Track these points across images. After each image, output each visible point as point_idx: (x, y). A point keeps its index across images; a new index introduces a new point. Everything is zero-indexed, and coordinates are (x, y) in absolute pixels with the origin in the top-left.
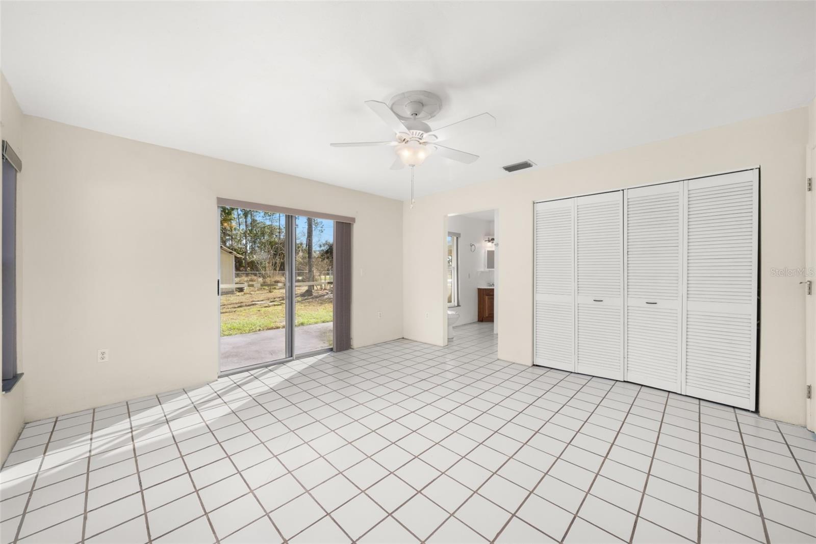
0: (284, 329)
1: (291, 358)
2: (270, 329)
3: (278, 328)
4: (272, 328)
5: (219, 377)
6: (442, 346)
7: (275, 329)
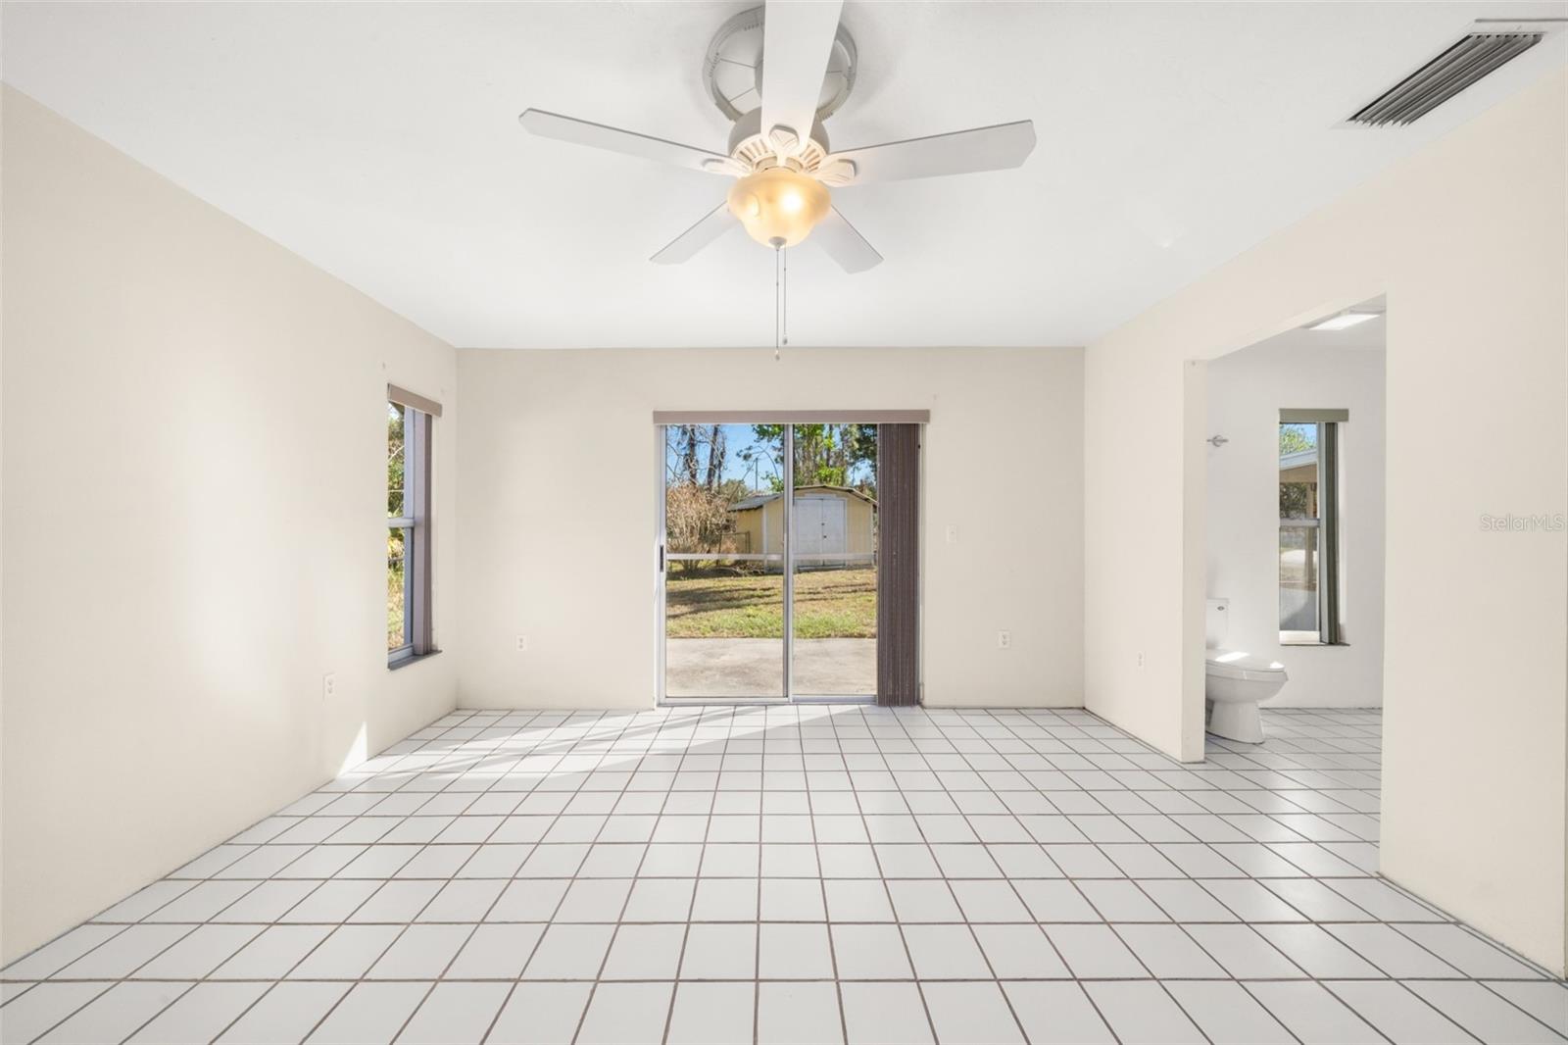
0: (875, 640)
1: (786, 699)
2: (847, 636)
3: (861, 636)
4: (851, 636)
5: (659, 705)
6: (1181, 760)
7: (855, 637)
